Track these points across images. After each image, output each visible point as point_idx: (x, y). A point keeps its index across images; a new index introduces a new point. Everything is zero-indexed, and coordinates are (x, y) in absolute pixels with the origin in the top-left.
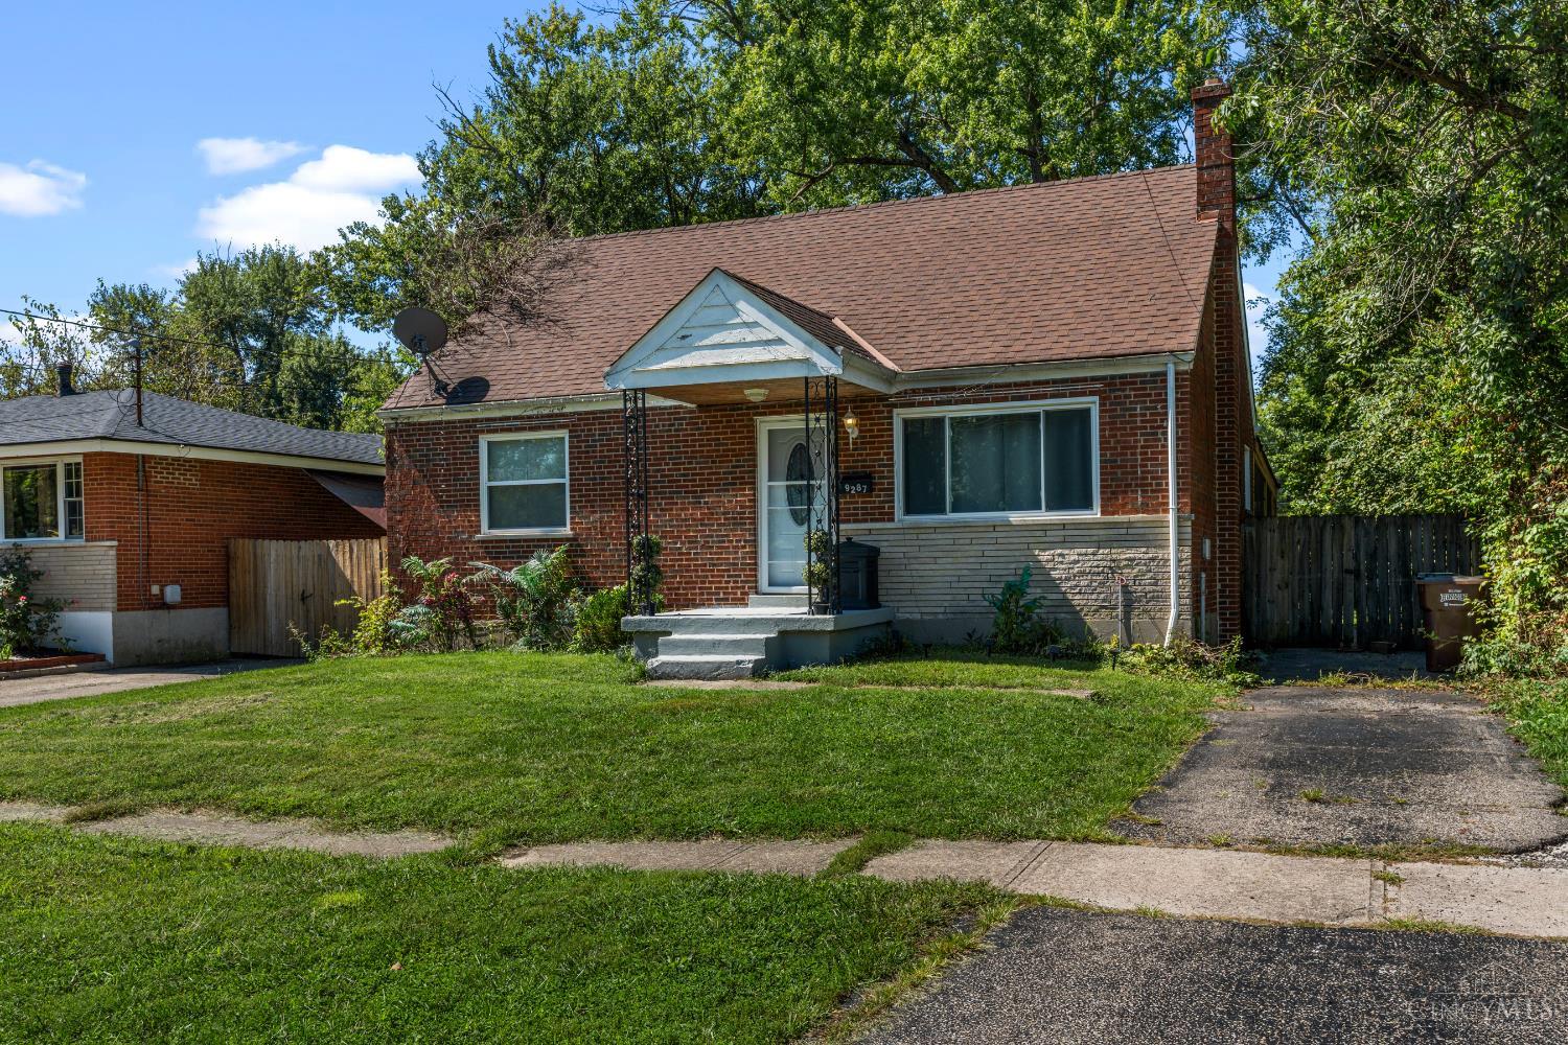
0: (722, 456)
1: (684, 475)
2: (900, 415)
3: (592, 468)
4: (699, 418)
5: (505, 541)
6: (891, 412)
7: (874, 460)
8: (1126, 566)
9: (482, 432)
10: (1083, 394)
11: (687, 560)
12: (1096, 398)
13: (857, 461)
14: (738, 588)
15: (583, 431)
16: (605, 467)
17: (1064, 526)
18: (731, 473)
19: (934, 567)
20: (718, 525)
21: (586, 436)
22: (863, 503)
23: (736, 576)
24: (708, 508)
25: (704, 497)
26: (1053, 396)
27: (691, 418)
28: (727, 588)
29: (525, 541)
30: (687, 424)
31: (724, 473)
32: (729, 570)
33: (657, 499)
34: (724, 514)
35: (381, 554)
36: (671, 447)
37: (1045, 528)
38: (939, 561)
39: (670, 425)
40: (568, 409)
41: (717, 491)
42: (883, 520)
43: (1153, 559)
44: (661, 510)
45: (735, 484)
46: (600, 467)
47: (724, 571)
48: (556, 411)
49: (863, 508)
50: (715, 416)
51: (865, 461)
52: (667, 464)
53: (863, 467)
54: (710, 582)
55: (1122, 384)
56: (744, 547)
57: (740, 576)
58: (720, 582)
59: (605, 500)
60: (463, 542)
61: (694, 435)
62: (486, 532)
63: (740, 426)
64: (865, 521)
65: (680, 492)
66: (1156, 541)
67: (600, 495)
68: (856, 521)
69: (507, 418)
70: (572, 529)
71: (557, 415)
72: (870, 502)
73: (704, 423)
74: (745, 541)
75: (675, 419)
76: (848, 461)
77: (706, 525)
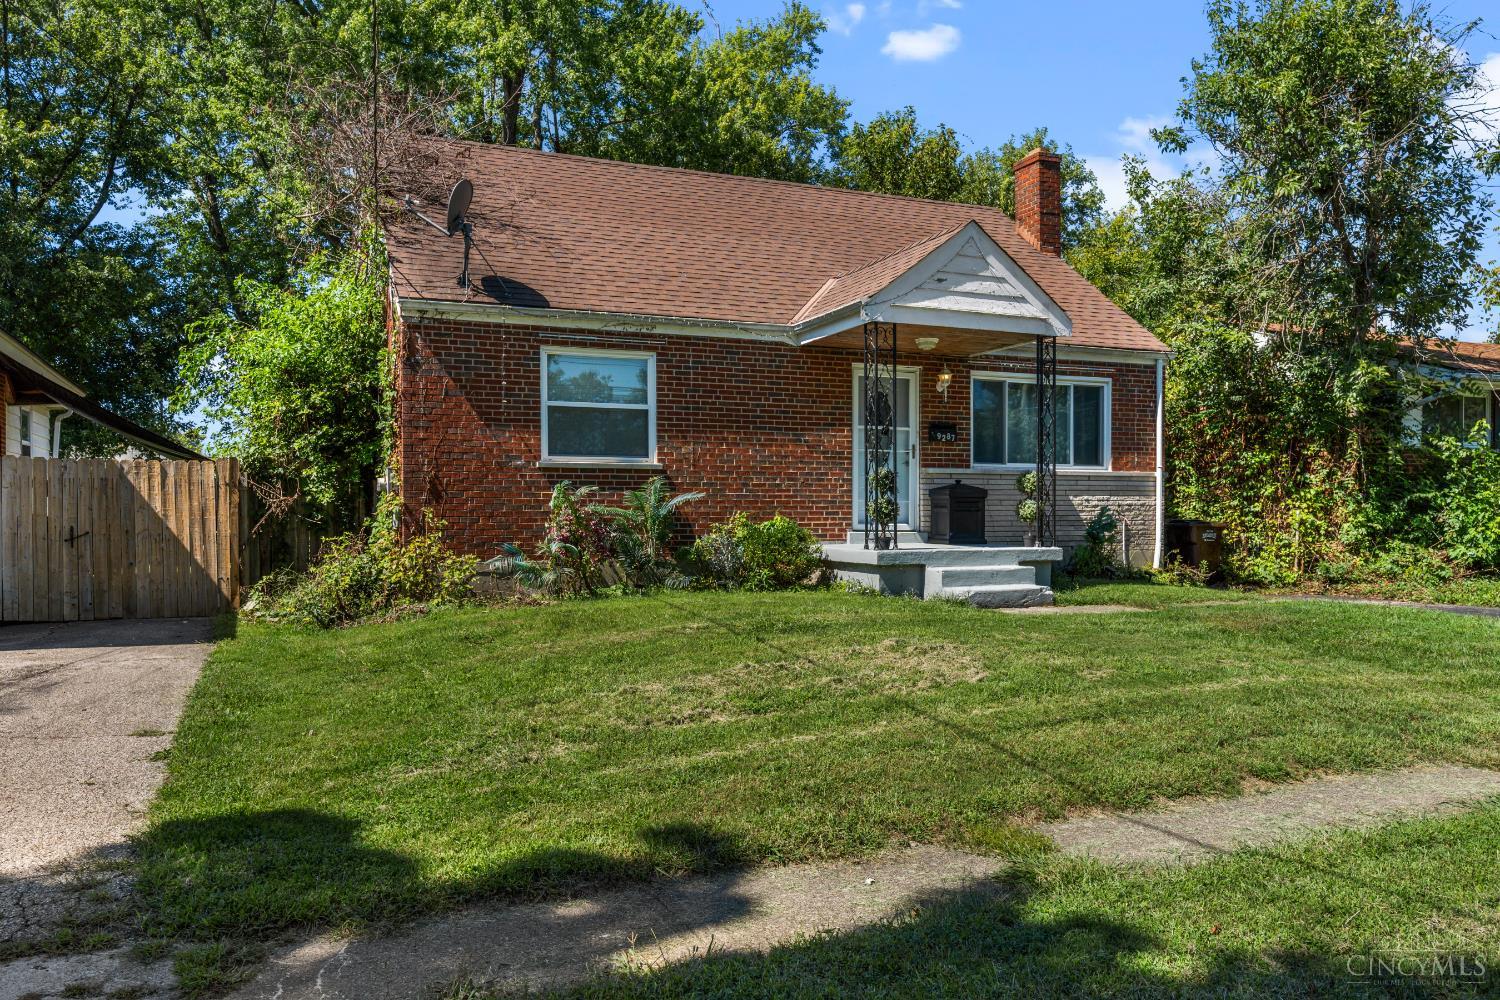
0: (822, 397)
1: (784, 412)
2: (977, 375)
3: (685, 396)
4: (800, 357)
5: (575, 470)
6: (968, 372)
7: (956, 413)
8: (1127, 510)
9: (546, 342)
10: (1102, 375)
11: (786, 496)
12: (1110, 380)
13: (941, 413)
14: (836, 525)
15: (675, 355)
16: (700, 397)
17: (1089, 478)
18: (830, 414)
19: (1000, 508)
20: (818, 463)
21: (677, 361)
22: (946, 450)
23: (834, 513)
24: (808, 447)
25: (803, 435)
26: (1084, 374)
27: (792, 356)
28: (825, 525)
29: (601, 470)
30: (788, 362)
31: (825, 414)
32: (827, 508)
33: (756, 434)
34: (823, 453)
35: (217, 481)
36: (772, 383)
37: (1077, 478)
38: (1004, 503)
39: (771, 361)
40: (659, 330)
41: (817, 430)
42: (961, 467)
43: (1142, 505)
44: (762, 445)
45: (834, 425)
46: (694, 397)
47: (823, 508)
48: (644, 331)
49: (946, 455)
50: (817, 358)
51: (948, 413)
52: (767, 400)
53: (946, 418)
54: (809, 519)
55: (1127, 371)
56: (842, 486)
57: (837, 513)
58: (819, 519)
59: (698, 432)
60: (518, 469)
61: (795, 373)
62: (546, 458)
63: (840, 370)
64: (947, 466)
65: (780, 429)
66: (1148, 492)
67: (694, 426)
68: (940, 466)
69: (581, 331)
70: (659, 460)
71: (644, 336)
72: (951, 450)
73: (804, 363)
74: (844, 480)
75: (776, 355)
76: (934, 412)
77: (806, 463)
